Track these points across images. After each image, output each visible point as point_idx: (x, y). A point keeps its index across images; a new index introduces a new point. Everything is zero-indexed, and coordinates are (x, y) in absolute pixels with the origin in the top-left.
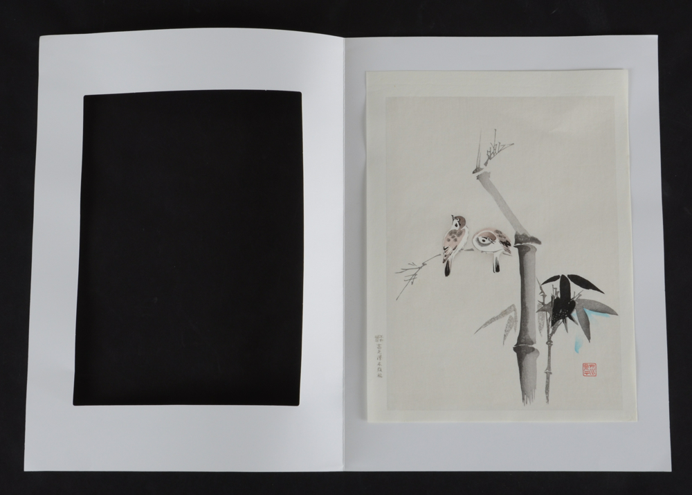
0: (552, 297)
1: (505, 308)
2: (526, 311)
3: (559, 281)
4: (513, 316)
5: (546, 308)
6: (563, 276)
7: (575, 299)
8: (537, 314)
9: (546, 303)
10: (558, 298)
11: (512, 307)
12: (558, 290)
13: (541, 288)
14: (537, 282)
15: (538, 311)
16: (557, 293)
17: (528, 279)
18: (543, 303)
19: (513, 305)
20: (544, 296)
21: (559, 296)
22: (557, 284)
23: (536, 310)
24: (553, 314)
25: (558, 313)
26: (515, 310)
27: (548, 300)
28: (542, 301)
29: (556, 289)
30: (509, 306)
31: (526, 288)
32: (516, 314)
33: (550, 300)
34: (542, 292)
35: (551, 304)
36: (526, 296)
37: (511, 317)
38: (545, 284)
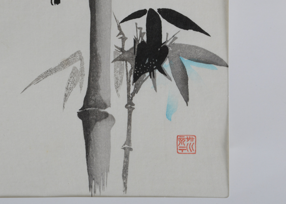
0: (135, 41)
1: (67, 57)
2: (97, 59)
3: (145, 17)
4: (79, 67)
5: (126, 56)
6: (151, 10)
7: (167, 44)
8: (112, 65)
9: (126, 48)
10: (143, 42)
11: (77, 55)
12: (144, 30)
13: (119, 27)
14: (113, 19)
15: (115, 60)
16: (141, 35)
17: (101, 15)
18: (122, 50)
19: (79, 52)
20: (124, 39)
21: (145, 39)
22: (142, 21)
23: (112, 59)
24: (136, 65)
25: (144, 63)
26: (81, 59)
27: (129, 45)
28: (121, 47)
29: (141, 29)
30: (73, 53)
31: (98, 28)
32: (82, 64)
33: (132, 45)
34: (121, 33)
35: (133, 51)
36: (98, 38)
37: (75, 68)
38: (125, 22)
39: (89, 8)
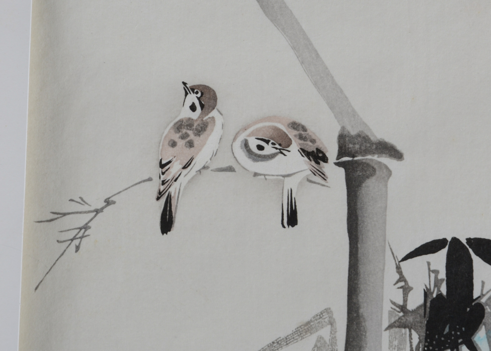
0: (427, 294)
1: (307, 318)
2: (359, 324)
3: (444, 252)
4: (327, 338)
5: (410, 319)
6: (455, 241)
7: (483, 300)
8: (386, 335)
9: (411, 306)
10: (440, 296)
11: (325, 316)
12: (443, 275)
13: (398, 268)
14: (388, 253)
15: (390, 327)
16: (438, 283)
17: (368, 247)
18: (403, 308)
19: (328, 311)
20: (406, 290)
21: (444, 290)
22: (439, 259)
23: (386, 324)
24: (427, 337)
25: (441, 334)
26: (332, 323)
27: (416, 300)
28: (401, 303)
29: (436, 272)
30: (318, 311)
31: (362, 269)
32: (333, 332)
33: (420, 300)
34: (402, 278)
35: (422, 311)
36: (362, 287)
37: (320, 338)
38: (409, 261)
39: (347, 234)
